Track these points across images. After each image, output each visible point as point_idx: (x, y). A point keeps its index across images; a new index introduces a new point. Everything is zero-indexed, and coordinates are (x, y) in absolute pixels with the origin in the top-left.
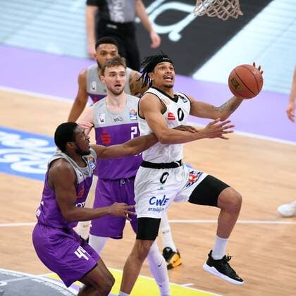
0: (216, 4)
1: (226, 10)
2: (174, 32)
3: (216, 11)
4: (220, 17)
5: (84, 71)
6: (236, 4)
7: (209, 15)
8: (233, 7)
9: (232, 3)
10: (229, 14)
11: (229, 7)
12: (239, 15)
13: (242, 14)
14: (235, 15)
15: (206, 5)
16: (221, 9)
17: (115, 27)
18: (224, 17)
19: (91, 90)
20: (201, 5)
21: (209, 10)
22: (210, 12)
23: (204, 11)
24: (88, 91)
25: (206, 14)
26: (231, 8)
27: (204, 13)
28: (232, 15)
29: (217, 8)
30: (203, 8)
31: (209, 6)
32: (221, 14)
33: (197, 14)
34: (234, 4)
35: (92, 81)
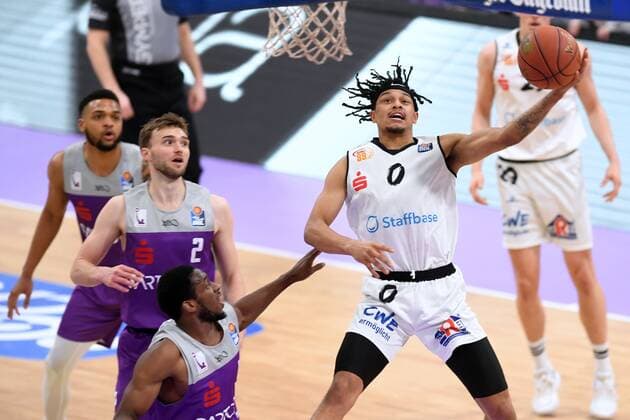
0: (304, 36)
1: (322, 45)
2: (230, 85)
3: (304, 48)
4: (311, 59)
5: (60, 154)
6: (339, 35)
7: (292, 55)
8: (335, 40)
9: (331, 34)
10: (327, 53)
11: (327, 41)
12: (346, 56)
13: (350, 53)
14: (338, 55)
15: (287, 37)
16: (313, 45)
17: (136, 72)
18: (319, 58)
19: (73, 187)
20: (277, 38)
21: (291, 46)
22: (294, 50)
23: (282, 47)
24: (68, 191)
25: (286, 54)
26: (331, 44)
27: (282, 52)
28: (332, 55)
29: (305, 43)
30: (280, 43)
31: (291, 40)
32: (312, 54)
33: (271, 52)
34: (336, 36)
35: (74, 171)
